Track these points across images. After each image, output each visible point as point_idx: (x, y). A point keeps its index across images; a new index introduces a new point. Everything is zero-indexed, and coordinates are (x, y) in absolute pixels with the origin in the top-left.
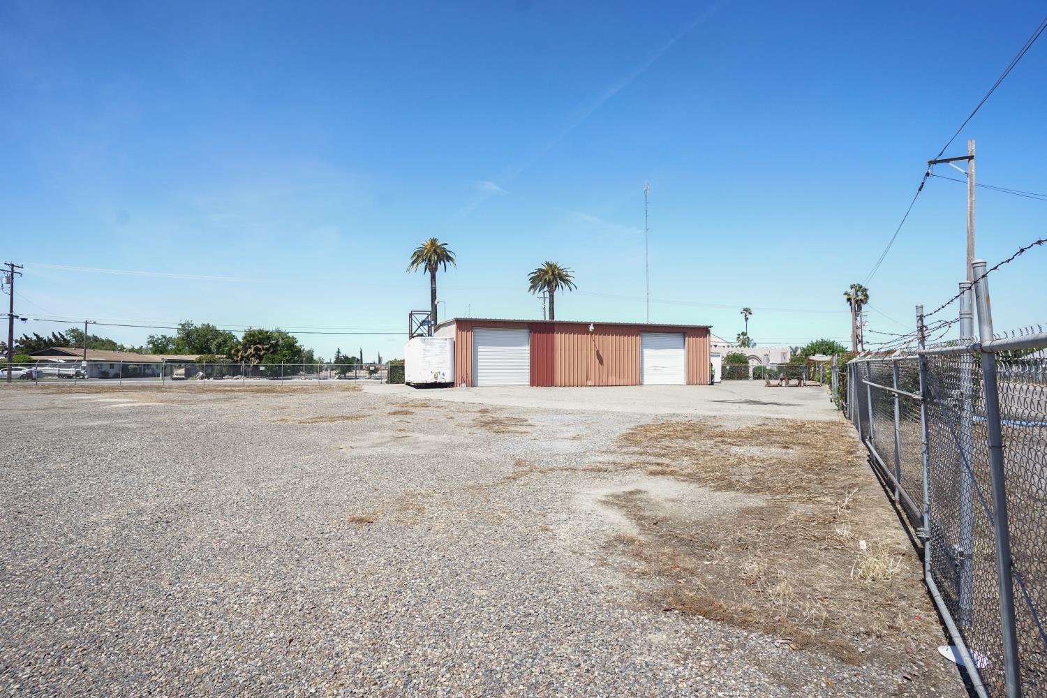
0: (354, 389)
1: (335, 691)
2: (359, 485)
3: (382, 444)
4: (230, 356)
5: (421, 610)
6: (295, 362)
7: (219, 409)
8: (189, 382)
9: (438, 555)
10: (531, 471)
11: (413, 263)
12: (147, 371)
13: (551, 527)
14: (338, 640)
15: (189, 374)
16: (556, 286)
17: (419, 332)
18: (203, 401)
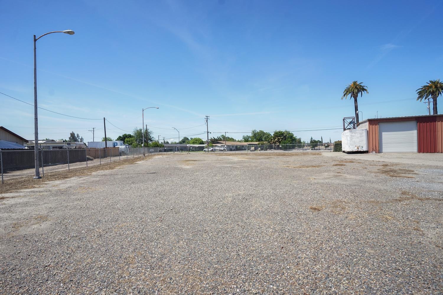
0: (318, 154)
1: (297, 270)
2: (316, 195)
3: (329, 178)
4: (269, 142)
5: (337, 251)
6: (293, 143)
7: (265, 162)
8: (256, 152)
9: (350, 229)
10: (412, 198)
11: (344, 95)
12: (243, 148)
13: (422, 229)
14: (300, 252)
15: (256, 149)
16: (438, 94)
17: (349, 127)
18: (260, 159)
